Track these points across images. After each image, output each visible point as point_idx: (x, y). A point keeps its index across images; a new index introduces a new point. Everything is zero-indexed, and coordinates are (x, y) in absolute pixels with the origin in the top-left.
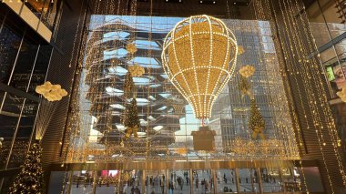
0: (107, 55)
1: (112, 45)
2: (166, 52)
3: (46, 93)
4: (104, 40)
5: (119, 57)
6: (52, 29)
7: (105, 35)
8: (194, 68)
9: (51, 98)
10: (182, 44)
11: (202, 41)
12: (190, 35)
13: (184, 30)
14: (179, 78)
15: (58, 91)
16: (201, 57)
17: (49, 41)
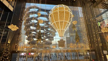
0: (31, 16)
1: (33, 13)
2: (50, 16)
3: (12, 28)
4: (30, 11)
5: (35, 17)
6: (13, 7)
7: (31, 10)
8: (59, 21)
9: (13, 30)
10: (55, 13)
11: (62, 13)
12: (58, 11)
13: (56, 9)
14: (54, 24)
15: (16, 27)
16: (61, 18)
17: (12, 11)
